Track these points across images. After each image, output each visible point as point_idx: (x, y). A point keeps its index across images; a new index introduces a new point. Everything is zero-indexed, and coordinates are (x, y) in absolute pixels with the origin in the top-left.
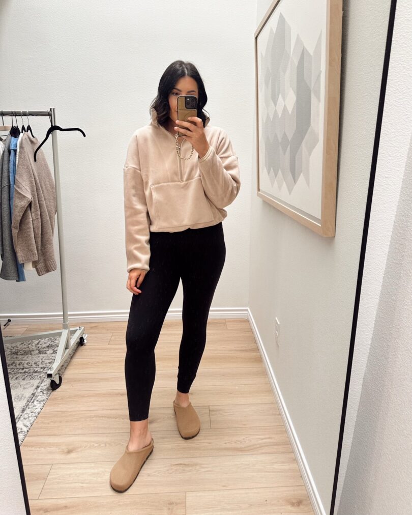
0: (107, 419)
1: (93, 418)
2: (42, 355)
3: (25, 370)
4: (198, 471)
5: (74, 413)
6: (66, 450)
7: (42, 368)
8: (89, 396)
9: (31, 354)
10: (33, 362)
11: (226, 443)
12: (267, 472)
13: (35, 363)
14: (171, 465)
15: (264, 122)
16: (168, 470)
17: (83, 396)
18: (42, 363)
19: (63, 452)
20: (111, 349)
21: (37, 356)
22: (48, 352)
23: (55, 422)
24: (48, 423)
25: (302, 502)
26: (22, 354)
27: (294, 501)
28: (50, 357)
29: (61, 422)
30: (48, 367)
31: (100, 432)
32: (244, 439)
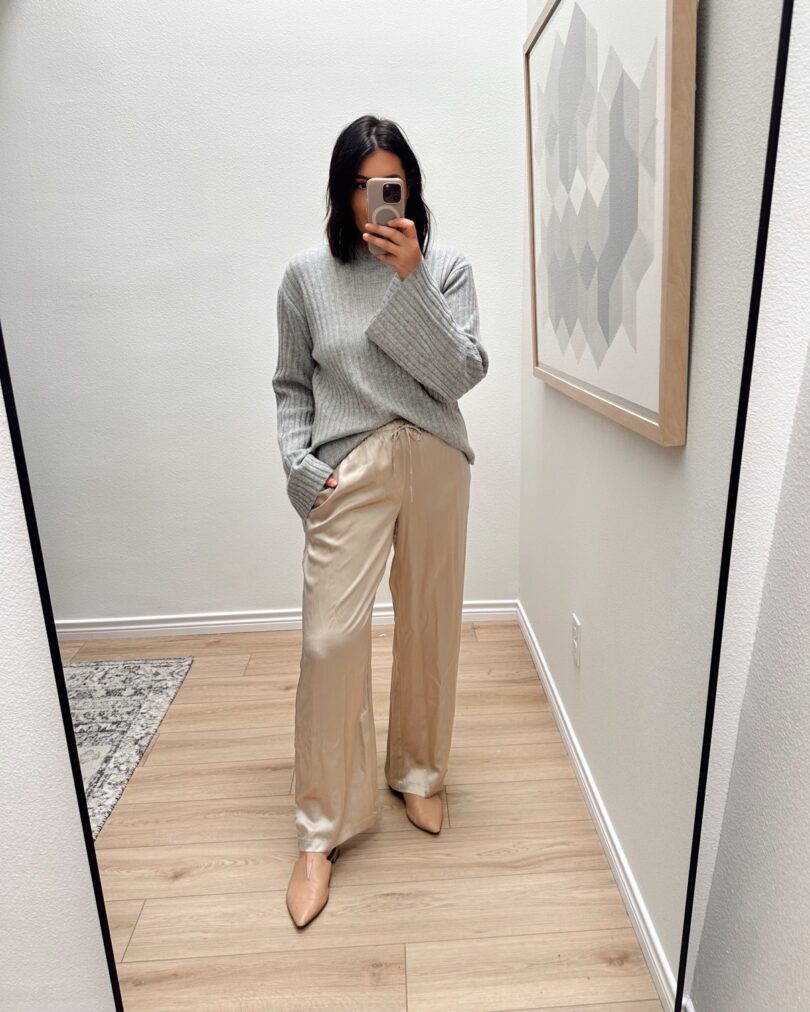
0: (246, 814)
1: (220, 812)
2: (113, 699)
3: (80, 727)
4: (428, 905)
5: (182, 805)
6: (171, 874)
7: (113, 723)
8: (210, 773)
9: (91, 697)
11: (479, 855)
12: (559, 904)
13: (100, 714)
14: (375, 896)
15: (546, 224)
16: (369, 906)
17: (199, 774)
18: (115, 713)
19: (165, 878)
20: (248, 684)
21: (103, 700)
22: (124, 693)
23: (147, 823)
24: (133, 825)
25: (627, 957)
26: (74, 698)
27: (612, 956)
28: (130, 702)
29: (157, 822)
30: (125, 721)
31: (234, 839)
32: (514, 846)
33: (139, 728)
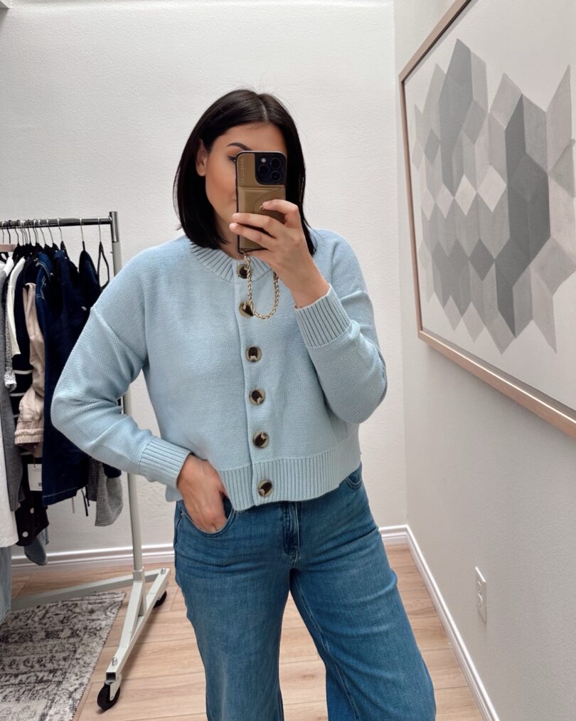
2: (51, 642)
3: (20, 678)
7: (51, 672)
9: (32, 641)
10: (36, 659)
13: (39, 661)
18: (51, 660)
21: (42, 644)
26: (16, 642)
28: (67, 646)
30: (61, 669)
33: (74, 677)
